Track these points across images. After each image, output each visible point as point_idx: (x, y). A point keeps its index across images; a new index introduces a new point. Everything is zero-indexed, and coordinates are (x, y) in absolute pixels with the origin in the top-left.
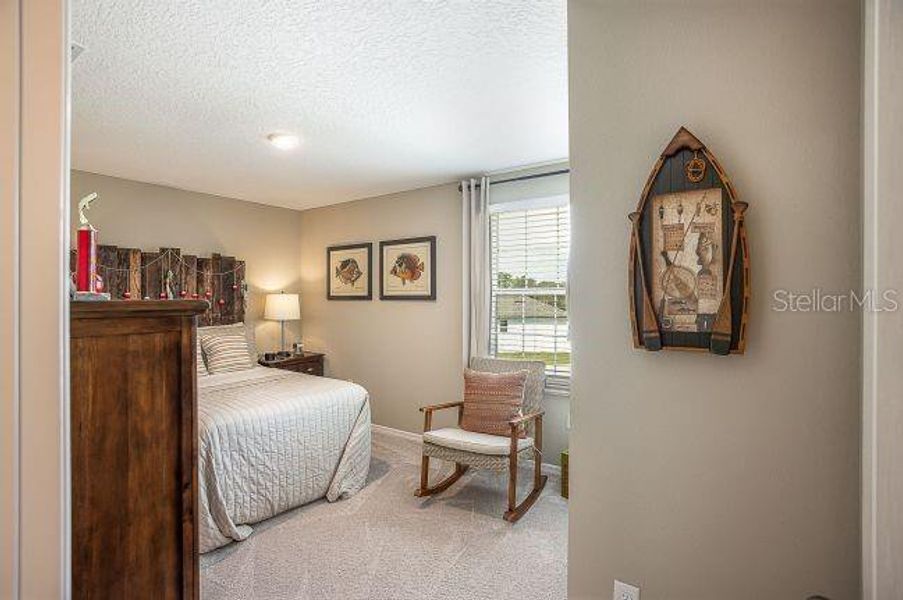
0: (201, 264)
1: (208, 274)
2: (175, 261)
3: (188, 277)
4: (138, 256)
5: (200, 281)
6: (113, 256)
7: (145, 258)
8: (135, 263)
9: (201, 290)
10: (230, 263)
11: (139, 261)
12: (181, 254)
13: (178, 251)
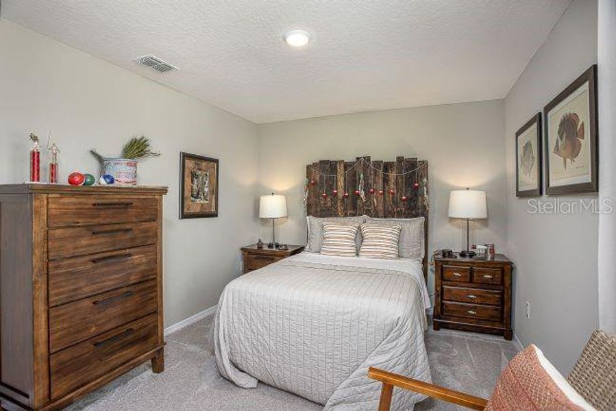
0: (387, 166)
1: (393, 175)
2: (366, 167)
3: (377, 178)
4: (342, 165)
5: (386, 181)
6: (328, 166)
7: (347, 165)
8: (340, 170)
9: (387, 188)
10: (412, 164)
11: (342, 168)
12: (372, 160)
13: (368, 159)
